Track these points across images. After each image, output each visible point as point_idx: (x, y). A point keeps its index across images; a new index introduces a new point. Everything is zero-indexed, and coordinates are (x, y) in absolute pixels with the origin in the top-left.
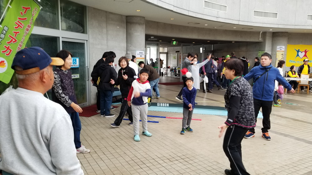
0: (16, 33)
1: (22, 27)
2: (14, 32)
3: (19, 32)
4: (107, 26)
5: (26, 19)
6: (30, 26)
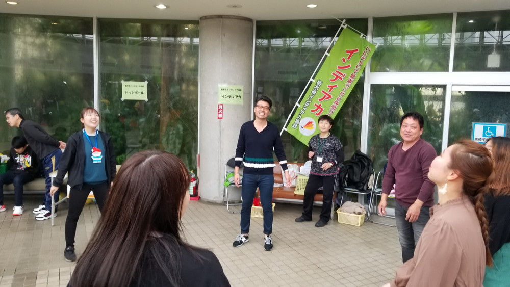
0: (332, 87)
1: (341, 79)
2: (329, 86)
3: (336, 86)
5: (349, 66)
6: (354, 76)
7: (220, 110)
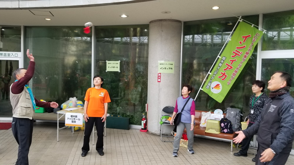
2: (231, 61)
3: (236, 60)
5: (245, 47)
6: (248, 53)
7: (159, 77)
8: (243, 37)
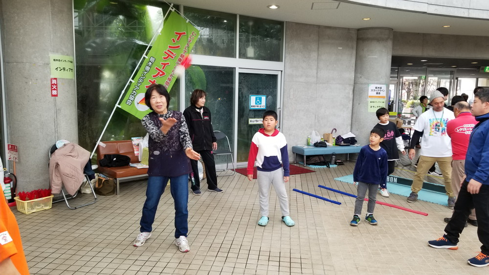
0: (165, 64)
1: (172, 58)
2: (162, 64)
3: (168, 64)
4: (318, 48)
5: (179, 47)
6: (184, 56)
7: (54, 86)
8: (176, 33)
